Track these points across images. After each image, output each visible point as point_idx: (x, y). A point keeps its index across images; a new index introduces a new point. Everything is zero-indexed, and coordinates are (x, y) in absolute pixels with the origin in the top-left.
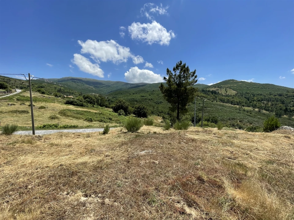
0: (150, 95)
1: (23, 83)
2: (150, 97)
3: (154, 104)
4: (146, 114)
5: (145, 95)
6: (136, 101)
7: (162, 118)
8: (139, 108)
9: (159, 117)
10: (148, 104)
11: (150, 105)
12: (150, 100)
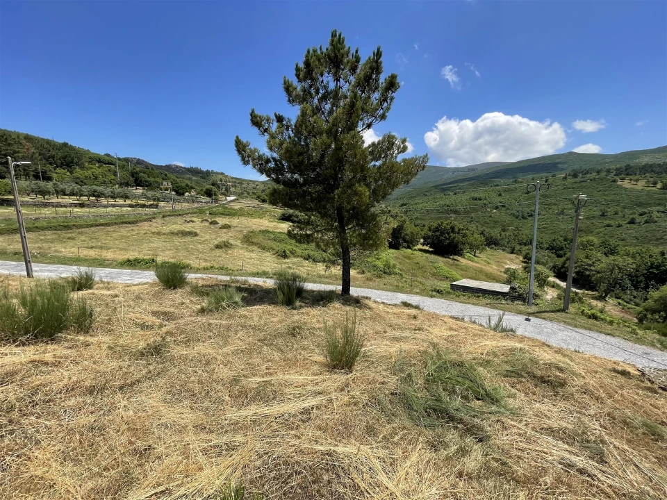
0: (500, 195)
1: (257, 185)
2: (500, 199)
3: (508, 219)
4: (456, 246)
5: (482, 195)
6: (456, 212)
7: (521, 259)
8: (437, 229)
9: (513, 256)
10: (491, 219)
11: (496, 222)
12: (497, 208)
